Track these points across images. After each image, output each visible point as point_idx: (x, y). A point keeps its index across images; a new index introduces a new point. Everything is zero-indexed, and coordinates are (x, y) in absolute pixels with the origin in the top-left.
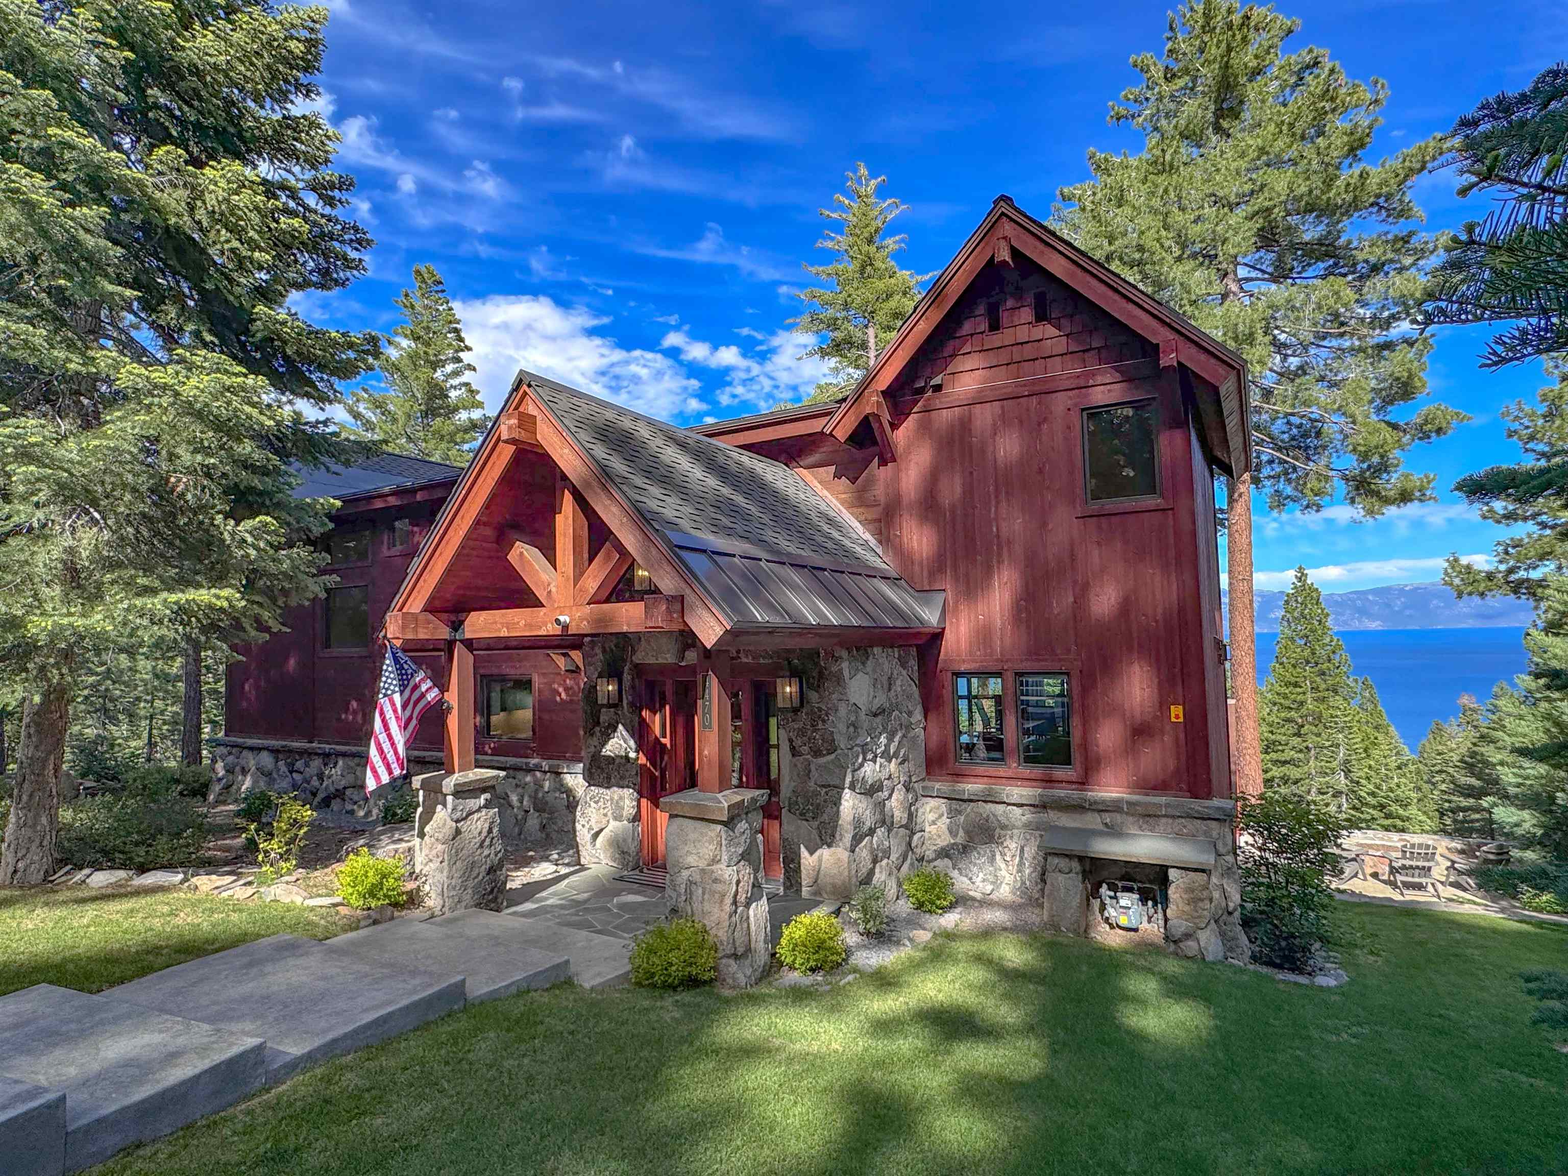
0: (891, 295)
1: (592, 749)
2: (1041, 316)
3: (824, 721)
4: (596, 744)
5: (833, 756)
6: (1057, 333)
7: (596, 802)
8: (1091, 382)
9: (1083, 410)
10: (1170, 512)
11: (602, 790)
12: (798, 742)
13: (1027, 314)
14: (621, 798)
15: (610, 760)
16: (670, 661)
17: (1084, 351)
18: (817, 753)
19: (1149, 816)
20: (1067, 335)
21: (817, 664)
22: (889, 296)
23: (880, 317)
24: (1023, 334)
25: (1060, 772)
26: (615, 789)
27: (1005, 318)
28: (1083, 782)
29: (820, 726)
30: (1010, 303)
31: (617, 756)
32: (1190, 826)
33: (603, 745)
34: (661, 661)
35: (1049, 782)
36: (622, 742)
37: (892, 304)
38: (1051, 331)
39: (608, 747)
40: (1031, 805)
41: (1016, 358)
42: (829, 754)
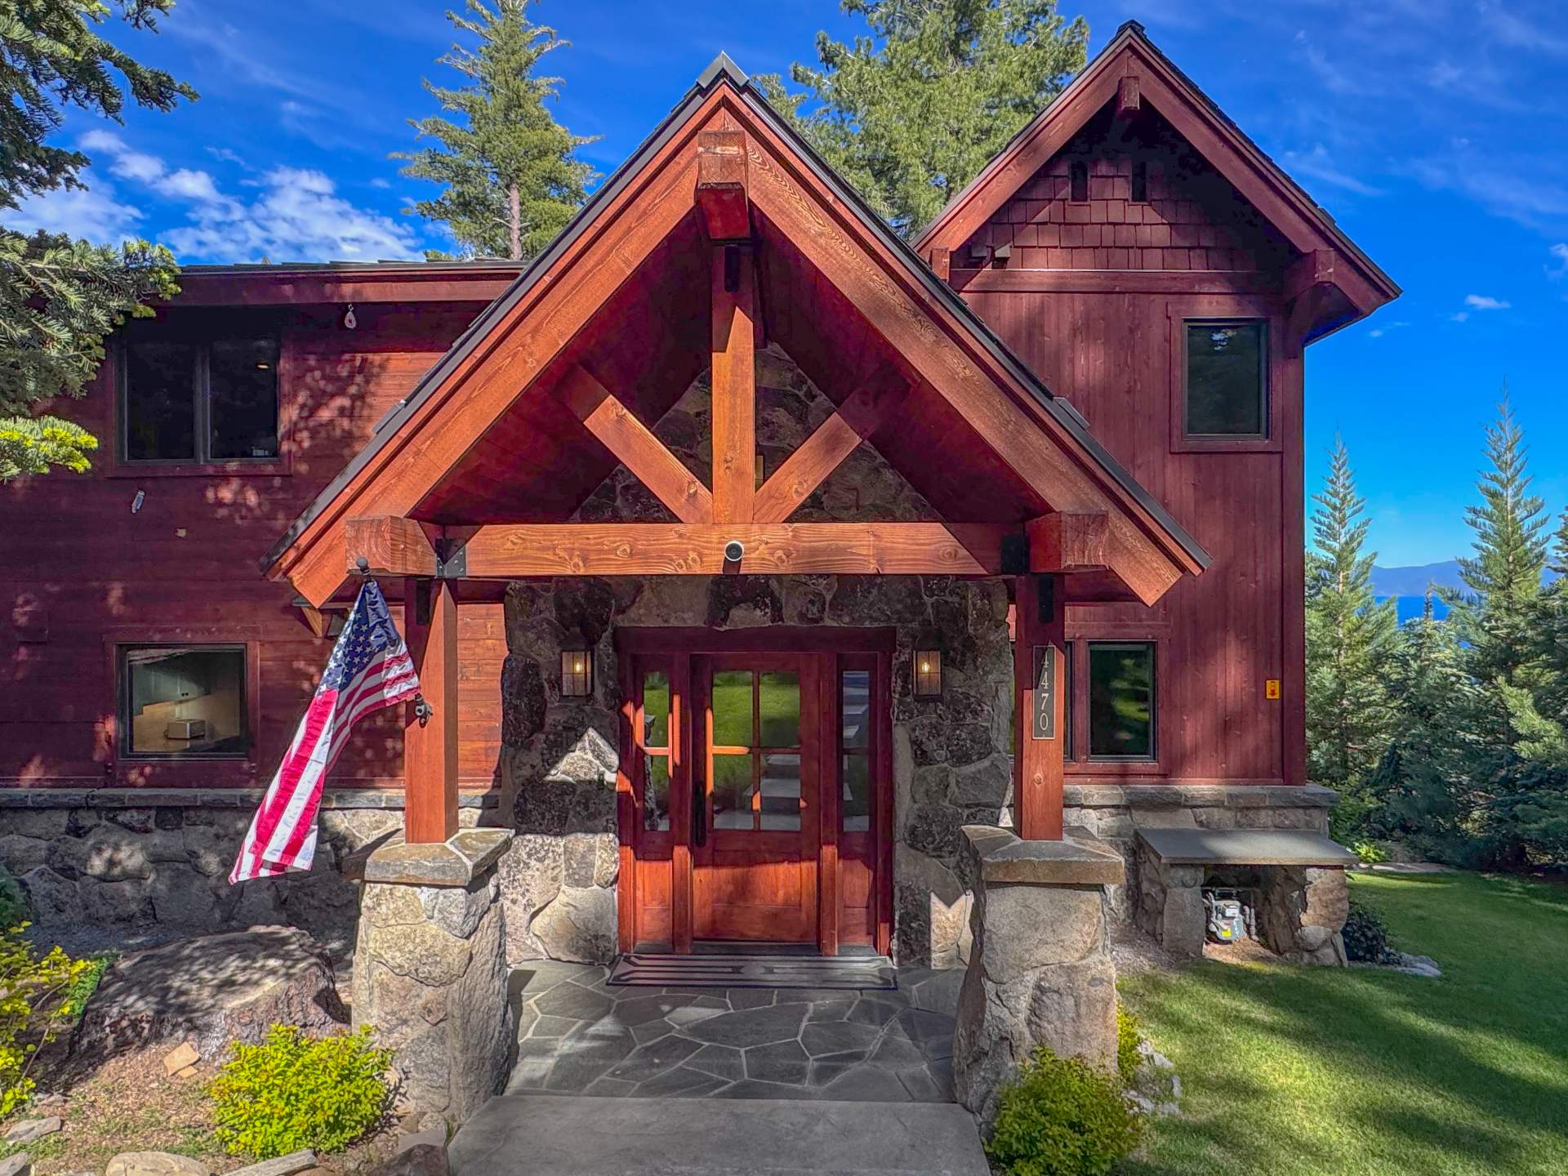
0: (546, 154)
1: (526, 772)
2: (1139, 196)
3: (975, 713)
4: (537, 761)
5: (986, 763)
6: (1159, 220)
7: (540, 860)
8: (1197, 289)
9: (1186, 320)
10: (1278, 457)
11: (548, 840)
12: (931, 745)
13: (1122, 189)
14: (591, 849)
15: (564, 788)
16: (690, 623)
17: (1190, 248)
18: (963, 758)
19: (1248, 809)
20: (1170, 224)
21: (962, 631)
22: (543, 154)
23: (528, 177)
24: (1116, 212)
25: (1138, 764)
26: (580, 835)
27: (1093, 185)
28: (1166, 775)
29: (969, 719)
30: (1103, 169)
31: (580, 782)
32: (1292, 817)
33: (553, 762)
34: (673, 623)
35: (1123, 776)
36: (590, 756)
37: (546, 164)
38: (1152, 216)
39: (563, 764)
40: (1113, 806)
41: (1108, 242)
42: (979, 759)
